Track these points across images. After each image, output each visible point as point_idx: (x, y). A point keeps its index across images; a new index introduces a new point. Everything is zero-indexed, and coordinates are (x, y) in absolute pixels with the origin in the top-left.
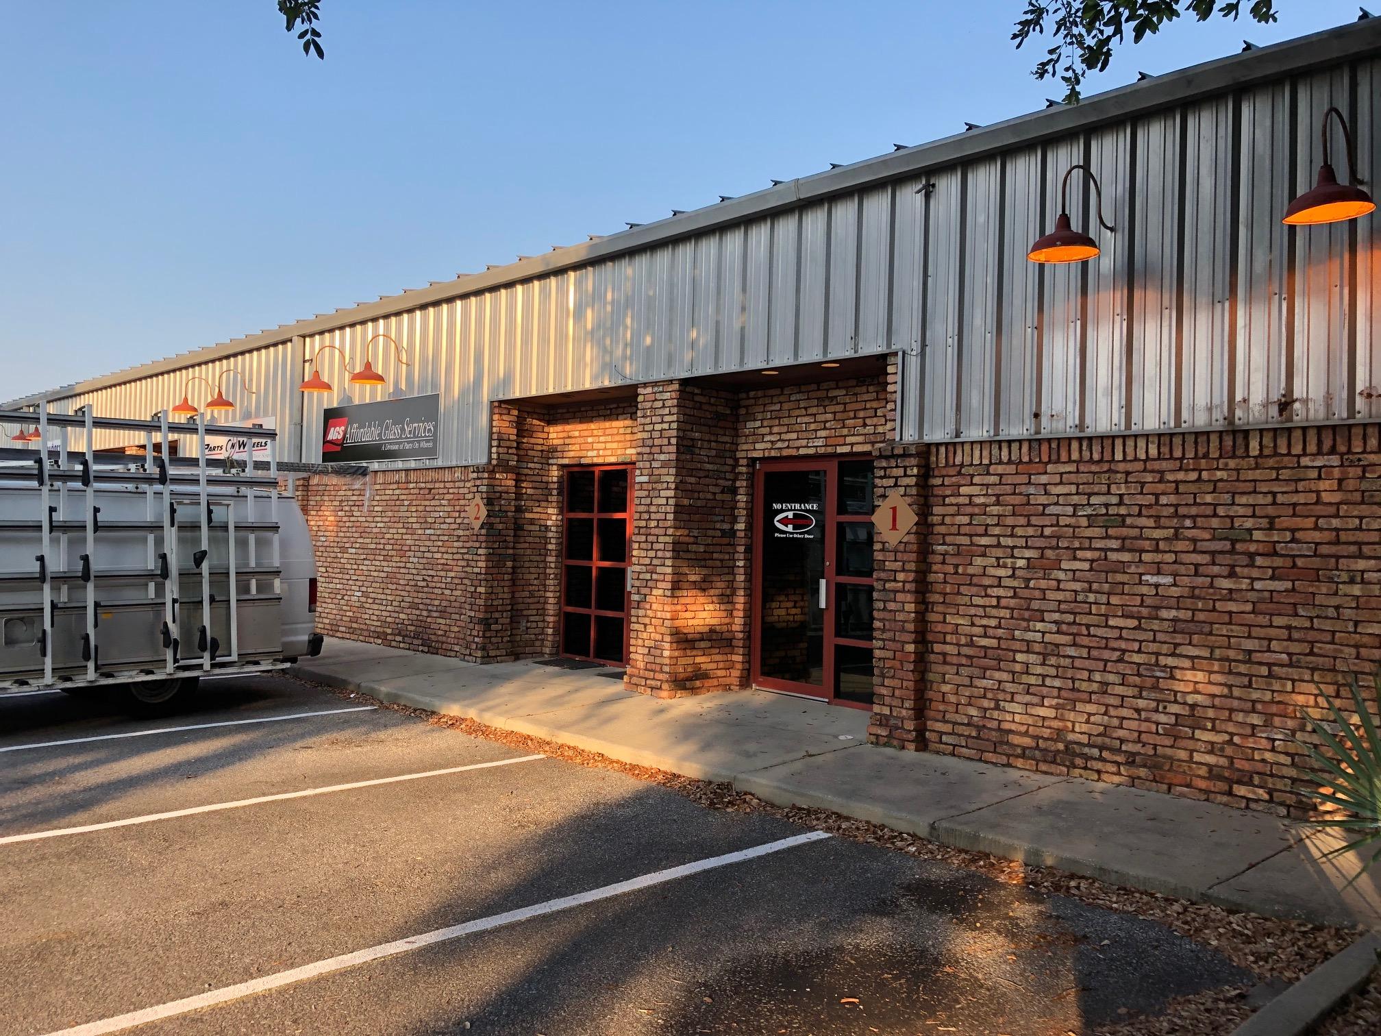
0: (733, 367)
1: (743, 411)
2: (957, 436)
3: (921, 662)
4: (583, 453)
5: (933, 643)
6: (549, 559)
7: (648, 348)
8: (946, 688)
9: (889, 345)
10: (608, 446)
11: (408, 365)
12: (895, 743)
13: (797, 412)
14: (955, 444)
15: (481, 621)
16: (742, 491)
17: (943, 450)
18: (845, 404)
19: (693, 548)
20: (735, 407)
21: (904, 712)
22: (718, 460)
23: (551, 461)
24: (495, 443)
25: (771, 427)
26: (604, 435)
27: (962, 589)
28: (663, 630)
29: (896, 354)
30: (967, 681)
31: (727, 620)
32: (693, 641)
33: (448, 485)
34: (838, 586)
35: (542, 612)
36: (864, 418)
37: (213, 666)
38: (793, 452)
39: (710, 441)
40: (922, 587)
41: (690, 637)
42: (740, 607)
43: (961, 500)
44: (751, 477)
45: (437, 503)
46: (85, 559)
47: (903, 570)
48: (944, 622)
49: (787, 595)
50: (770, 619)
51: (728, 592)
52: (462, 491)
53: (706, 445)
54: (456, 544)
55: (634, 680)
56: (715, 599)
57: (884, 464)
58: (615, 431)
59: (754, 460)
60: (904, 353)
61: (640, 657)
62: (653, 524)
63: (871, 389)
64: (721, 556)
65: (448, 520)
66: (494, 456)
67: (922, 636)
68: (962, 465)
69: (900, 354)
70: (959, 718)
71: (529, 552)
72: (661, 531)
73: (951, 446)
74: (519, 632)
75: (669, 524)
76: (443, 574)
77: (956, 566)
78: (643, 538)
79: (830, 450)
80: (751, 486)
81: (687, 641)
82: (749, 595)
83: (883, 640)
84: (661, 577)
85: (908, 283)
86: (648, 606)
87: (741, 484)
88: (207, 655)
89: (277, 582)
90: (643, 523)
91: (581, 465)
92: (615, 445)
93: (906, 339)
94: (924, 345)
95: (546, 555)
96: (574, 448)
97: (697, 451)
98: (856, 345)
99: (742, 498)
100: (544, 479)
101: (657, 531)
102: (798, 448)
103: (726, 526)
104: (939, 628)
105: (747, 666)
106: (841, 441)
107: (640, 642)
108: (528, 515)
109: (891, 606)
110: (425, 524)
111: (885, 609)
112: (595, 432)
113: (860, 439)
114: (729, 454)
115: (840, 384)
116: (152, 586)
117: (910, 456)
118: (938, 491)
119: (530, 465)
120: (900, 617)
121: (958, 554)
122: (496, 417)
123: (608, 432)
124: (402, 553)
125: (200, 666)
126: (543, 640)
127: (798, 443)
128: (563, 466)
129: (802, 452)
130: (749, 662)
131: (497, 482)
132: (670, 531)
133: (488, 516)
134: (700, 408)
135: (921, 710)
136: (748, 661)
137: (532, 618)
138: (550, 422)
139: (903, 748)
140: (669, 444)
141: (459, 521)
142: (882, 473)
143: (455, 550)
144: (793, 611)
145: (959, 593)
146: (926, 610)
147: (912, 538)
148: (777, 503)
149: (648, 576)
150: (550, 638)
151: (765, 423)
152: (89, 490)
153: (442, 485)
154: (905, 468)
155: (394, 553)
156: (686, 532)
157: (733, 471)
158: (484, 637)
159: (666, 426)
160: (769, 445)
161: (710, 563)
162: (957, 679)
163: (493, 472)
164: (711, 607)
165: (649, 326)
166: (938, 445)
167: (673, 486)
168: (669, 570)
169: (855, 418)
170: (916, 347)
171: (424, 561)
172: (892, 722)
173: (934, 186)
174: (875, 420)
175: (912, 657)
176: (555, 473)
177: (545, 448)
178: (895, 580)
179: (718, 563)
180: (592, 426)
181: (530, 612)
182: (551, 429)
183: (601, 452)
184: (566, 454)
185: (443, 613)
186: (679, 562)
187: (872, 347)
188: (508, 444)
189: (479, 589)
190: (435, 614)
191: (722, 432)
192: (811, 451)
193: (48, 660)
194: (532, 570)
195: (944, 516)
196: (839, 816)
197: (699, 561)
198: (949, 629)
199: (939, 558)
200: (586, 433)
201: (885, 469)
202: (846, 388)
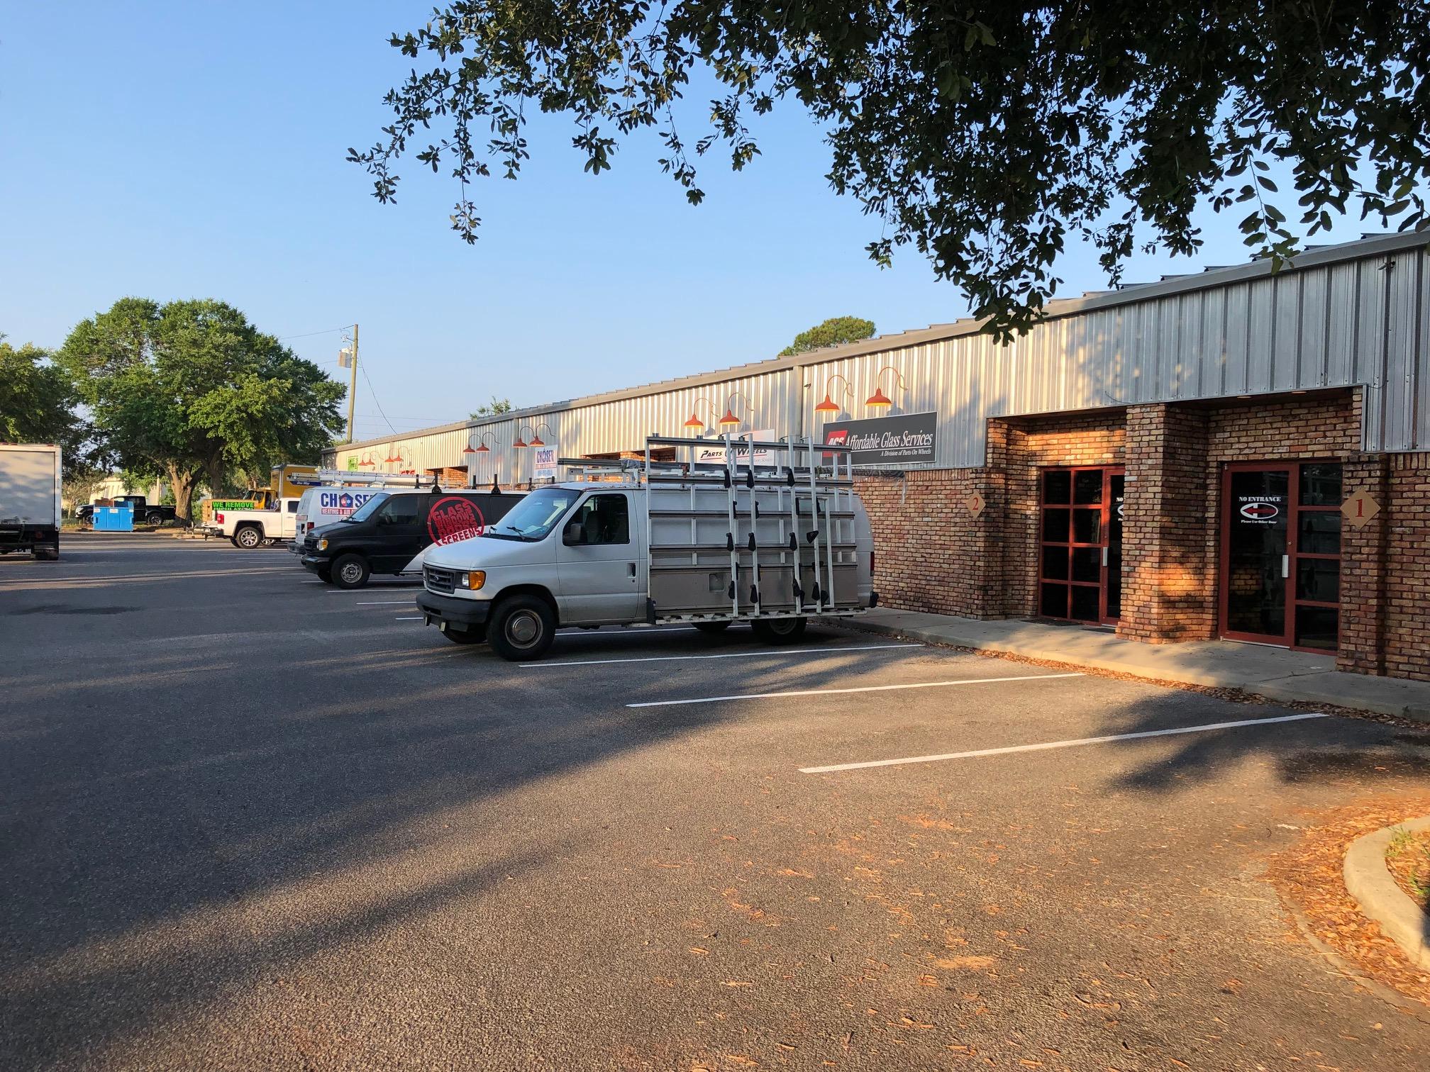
0: (1216, 394)
1: (1213, 425)
2: (1414, 447)
3: (1382, 612)
4: (1062, 457)
5: (1391, 598)
6: (1029, 541)
7: (1137, 379)
8: (1401, 631)
9: (1355, 380)
10: (1085, 451)
11: (905, 389)
12: (1360, 670)
13: (1263, 426)
14: (1411, 454)
15: (980, 588)
16: (1212, 487)
17: (1401, 458)
18: (1307, 420)
19: (1175, 531)
20: (1207, 420)
21: (1367, 648)
22: (1192, 463)
23: (1030, 463)
24: (990, 450)
25: (1239, 437)
26: (1082, 443)
27: (1417, 559)
28: (1151, 593)
29: (1361, 387)
30: (1420, 625)
31: (1199, 588)
32: (1174, 602)
33: (944, 483)
34: (1299, 560)
35: (1024, 583)
36: (1324, 431)
37: (823, 610)
38: (1260, 457)
39: (1187, 449)
40: (1383, 558)
41: (1172, 599)
42: (1211, 577)
43: (1416, 495)
44: (1220, 476)
45: (935, 497)
46: (752, 536)
47: (1367, 546)
48: (1401, 583)
49: (1245, 569)
50: (1233, 588)
51: (1200, 565)
52: (958, 487)
53: (1184, 452)
54: (952, 529)
55: (1126, 631)
56: (1190, 571)
57: (1352, 468)
58: (1092, 440)
59: (1223, 463)
60: (1368, 386)
61: (1131, 614)
62: (1141, 513)
63: (1331, 409)
64: (1195, 538)
65: (944, 510)
66: (990, 460)
67: (1383, 593)
68: (1417, 469)
69: (1365, 387)
70: (1412, 652)
71: (1013, 535)
72: (1150, 518)
73: (1408, 456)
74: (1007, 597)
75: (1156, 513)
76: (940, 551)
77: (1412, 543)
78: (1133, 524)
79: (1293, 455)
80: (1220, 483)
81: (1169, 602)
82: (1218, 566)
83: (1350, 597)
84: (1150, 553)
85: (1371, 333)
86: (1137, 575)
87: (1212, 481)
88: (819, 602)
89: (854, 555)
90: (1133, 512)
91: (1058, 466)
92: (1091, 451)
93: (1370, 374)
94: (1385, 381)
95: (1026, 538)
96: (1052, 453)
97: (1177, 456)
98: (1326, 380)
99: (1212, 493)
100: (1025, 478)
101: (1145, 518)
102: (1264, 454)
103: (1199, 515)
104: (1398, 587)
105: (1215, 622)
106: (1304, 448)
107: (1130, 602)
108: (1013, 506)
109: (1357, 572)
110: (922, 513)
111: (1351, 574)
112: (1073, 441)
113: (1321, 447)
114: (1201, 459)
115: (1303, 405)
116: (783, 554)
117: (1376, 462)
118: (1395, 488)
119: (1014, 467)
120: (1366, 579)
121: (1414, 533)
122: (991, 430)
123: (1085, 440)
124: (900, 536)
125: (814, 610)
126: (1024, 604)
127: (1263, 450)
128: (1041, 468)
129: (1267, 457)
130: (1217, 620)
131: (992, 481)
132: (1158, 518)
133: (986, 507)
134: (1180, 424)
135: (1382, 646)
136: (1217, 617)
137: (1016, 587)
138: (1029, 433)
139: (1367, 673)
140: (1156, 451)
141: (956, 511)
142: (1350, 475)
143: (952, 534)
144: (1250, 582)
145: (1414, 562)
146: (1386, 575)
147: (1375, 522)
148: (1243, 496)
149: (1137, 553)
150: (1030, 603)
151: (1234, 434)
152: (752, 491)
153: (939, 483)
154: (1370, 471)
155: (893, 536)
156: (1170, 519)
157: (1204, 472)
158: (983, 600)
159: (1153, 438)
160: (1238, 452)
161: (1187, 543)
162: (1412, 625)
163: (989, 473)
164: (1187, 577)
165: (1137, 363)
166: (1397, 454)
167: (1160, 484)
168: (1157, 548)
169: (1316, 431)
170: (1378, 383)
171: (923, 542)
172: (1357, 655)
173: (1394, 263)
174: (1335, 433)
175: (1375, 609)
176: (1034, 474)
177: (1025, 453)
178: (1360, 553)
179: (1193, 543)
180: (1070, 435)
181: (1014, 582)
182: (1031, 438)
183: (1078, 457)
184: (1044, 458)
185: (941, 582)
186: (1165, 542)
187: (1340, 381)
188: (1000, 451)
189: (978, 563)
190: (934, 583)
191: (1196, 441)
192: (1276, 456)
193: (735, 601)
194: (1016, 549)
195: (1402, 506)
196: (1332, 706)
197: (1179, 541)
198: (1406, 587)
199: (1398, 537)
200: (1063, 441)
201: (1352, 472)
202: (1309, 408)
